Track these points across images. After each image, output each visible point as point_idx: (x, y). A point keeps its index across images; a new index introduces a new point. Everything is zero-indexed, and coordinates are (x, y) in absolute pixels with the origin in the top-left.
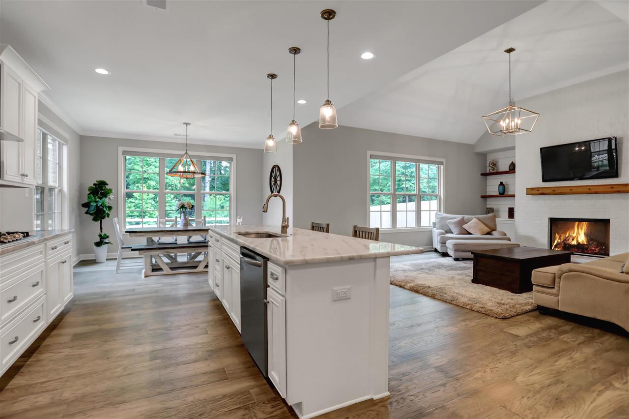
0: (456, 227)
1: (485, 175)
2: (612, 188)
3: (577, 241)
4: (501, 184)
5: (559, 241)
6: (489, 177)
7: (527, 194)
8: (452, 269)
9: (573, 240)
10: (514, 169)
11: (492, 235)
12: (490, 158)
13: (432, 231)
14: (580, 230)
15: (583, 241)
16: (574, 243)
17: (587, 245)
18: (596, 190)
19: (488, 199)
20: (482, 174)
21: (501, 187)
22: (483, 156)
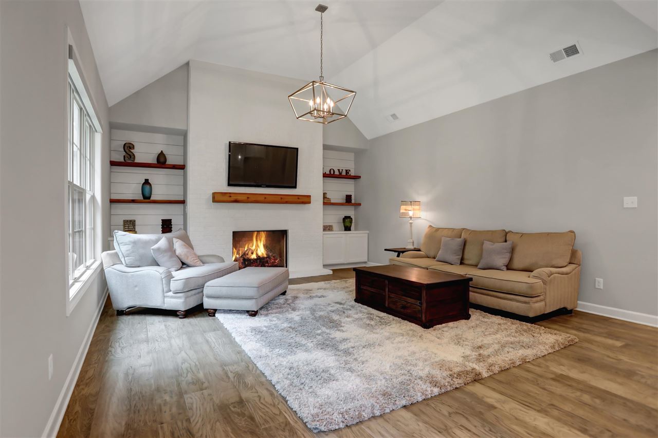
2: (298, 198)
3: (257, 254)
4: (147, 182)
5: (238, 256)
6: (117, 169)
9: (252, 253)
12: (118, 138)
14: (259, 242)
15: (263, 254)
16: (254, 256)
17: (267, 258)
20: (111, 163)
21: (148, 187)
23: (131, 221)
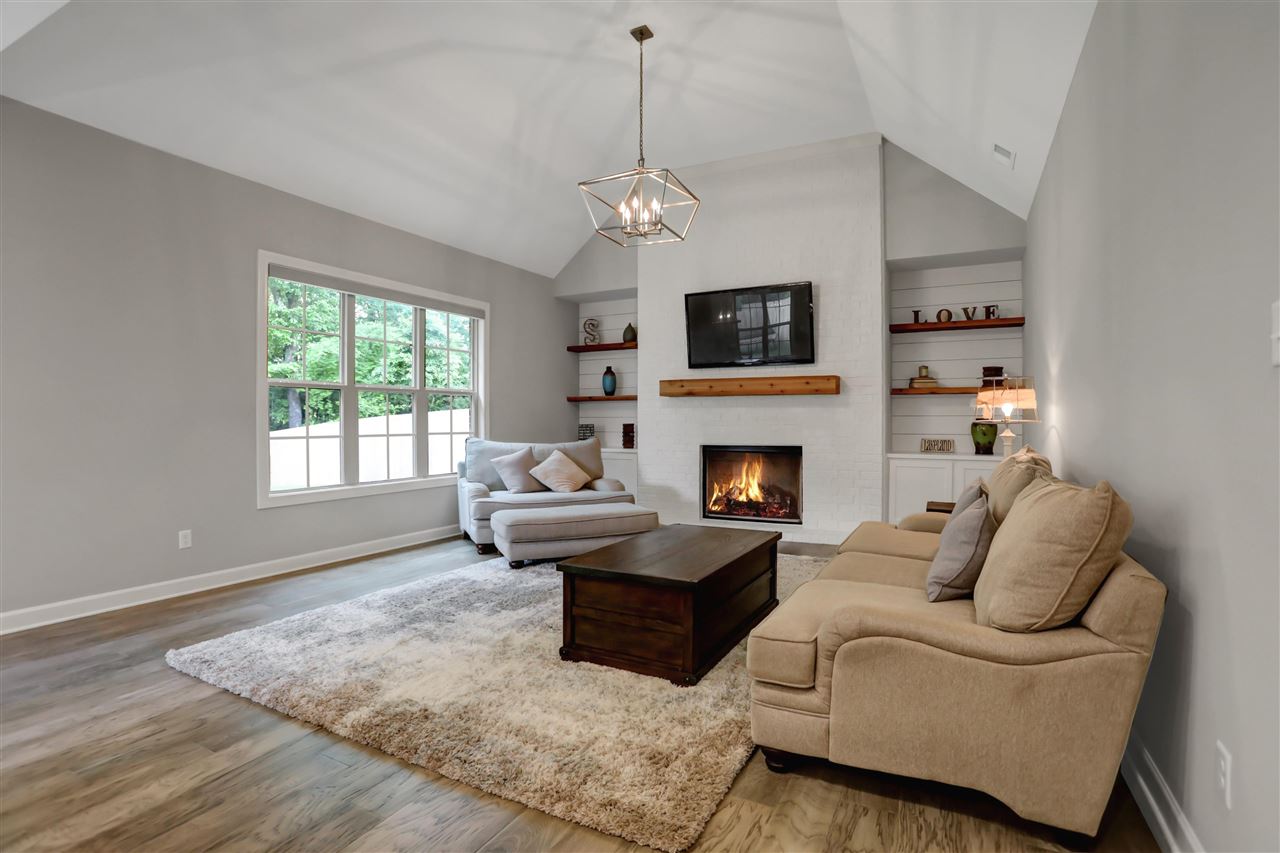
0: (513, 474)
1: (575, 350)
2: (807, 383)
3: (747, 496)
4: (609, 371)
5: (720, 494)
6: (584, 356)
7: (661, 395)
8: (503, 606)
9: (740, 494)
10: (634, 338)
11: (594, 489)
12: (587, 312)
13: (456, 485)
15: (757, 497)
16: (743, 498)
17: (763, 503)
18: (782, 387)
19: (583, 406)
20: (570, 349)
21: (609, 378)
22: (572, 306)
23: (587, 426)
